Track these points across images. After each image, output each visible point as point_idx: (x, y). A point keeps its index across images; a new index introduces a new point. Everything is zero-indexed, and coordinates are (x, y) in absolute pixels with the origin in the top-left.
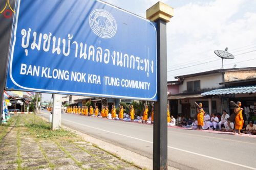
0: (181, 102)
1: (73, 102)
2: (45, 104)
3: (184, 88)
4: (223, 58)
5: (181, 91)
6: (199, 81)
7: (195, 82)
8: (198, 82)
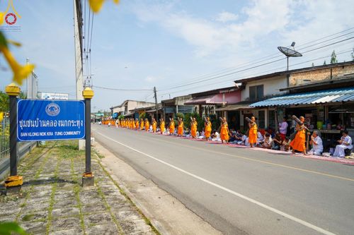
0: (242, 112)
1: (129, 113)
2: (99, 115)
3: (246, 94)
4: (288, 56)
5: (243, 99)
6: (263, 85)
7: (258, 87)
8: (262, 87)
